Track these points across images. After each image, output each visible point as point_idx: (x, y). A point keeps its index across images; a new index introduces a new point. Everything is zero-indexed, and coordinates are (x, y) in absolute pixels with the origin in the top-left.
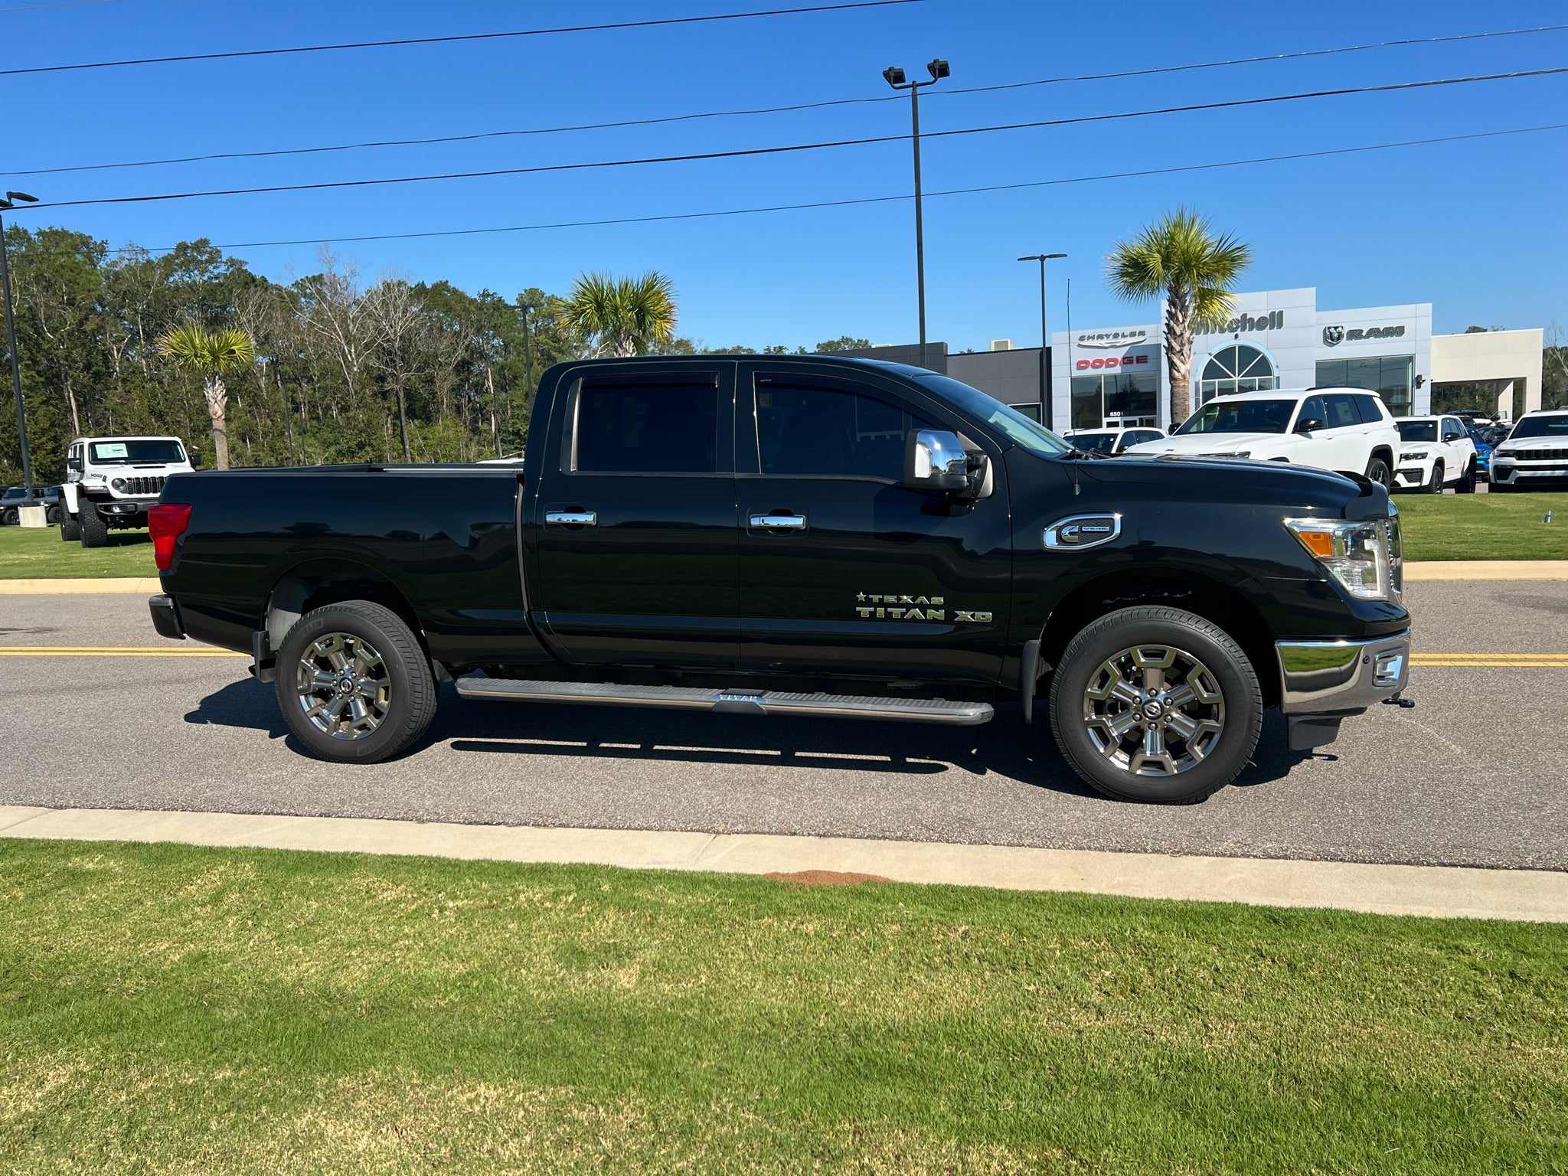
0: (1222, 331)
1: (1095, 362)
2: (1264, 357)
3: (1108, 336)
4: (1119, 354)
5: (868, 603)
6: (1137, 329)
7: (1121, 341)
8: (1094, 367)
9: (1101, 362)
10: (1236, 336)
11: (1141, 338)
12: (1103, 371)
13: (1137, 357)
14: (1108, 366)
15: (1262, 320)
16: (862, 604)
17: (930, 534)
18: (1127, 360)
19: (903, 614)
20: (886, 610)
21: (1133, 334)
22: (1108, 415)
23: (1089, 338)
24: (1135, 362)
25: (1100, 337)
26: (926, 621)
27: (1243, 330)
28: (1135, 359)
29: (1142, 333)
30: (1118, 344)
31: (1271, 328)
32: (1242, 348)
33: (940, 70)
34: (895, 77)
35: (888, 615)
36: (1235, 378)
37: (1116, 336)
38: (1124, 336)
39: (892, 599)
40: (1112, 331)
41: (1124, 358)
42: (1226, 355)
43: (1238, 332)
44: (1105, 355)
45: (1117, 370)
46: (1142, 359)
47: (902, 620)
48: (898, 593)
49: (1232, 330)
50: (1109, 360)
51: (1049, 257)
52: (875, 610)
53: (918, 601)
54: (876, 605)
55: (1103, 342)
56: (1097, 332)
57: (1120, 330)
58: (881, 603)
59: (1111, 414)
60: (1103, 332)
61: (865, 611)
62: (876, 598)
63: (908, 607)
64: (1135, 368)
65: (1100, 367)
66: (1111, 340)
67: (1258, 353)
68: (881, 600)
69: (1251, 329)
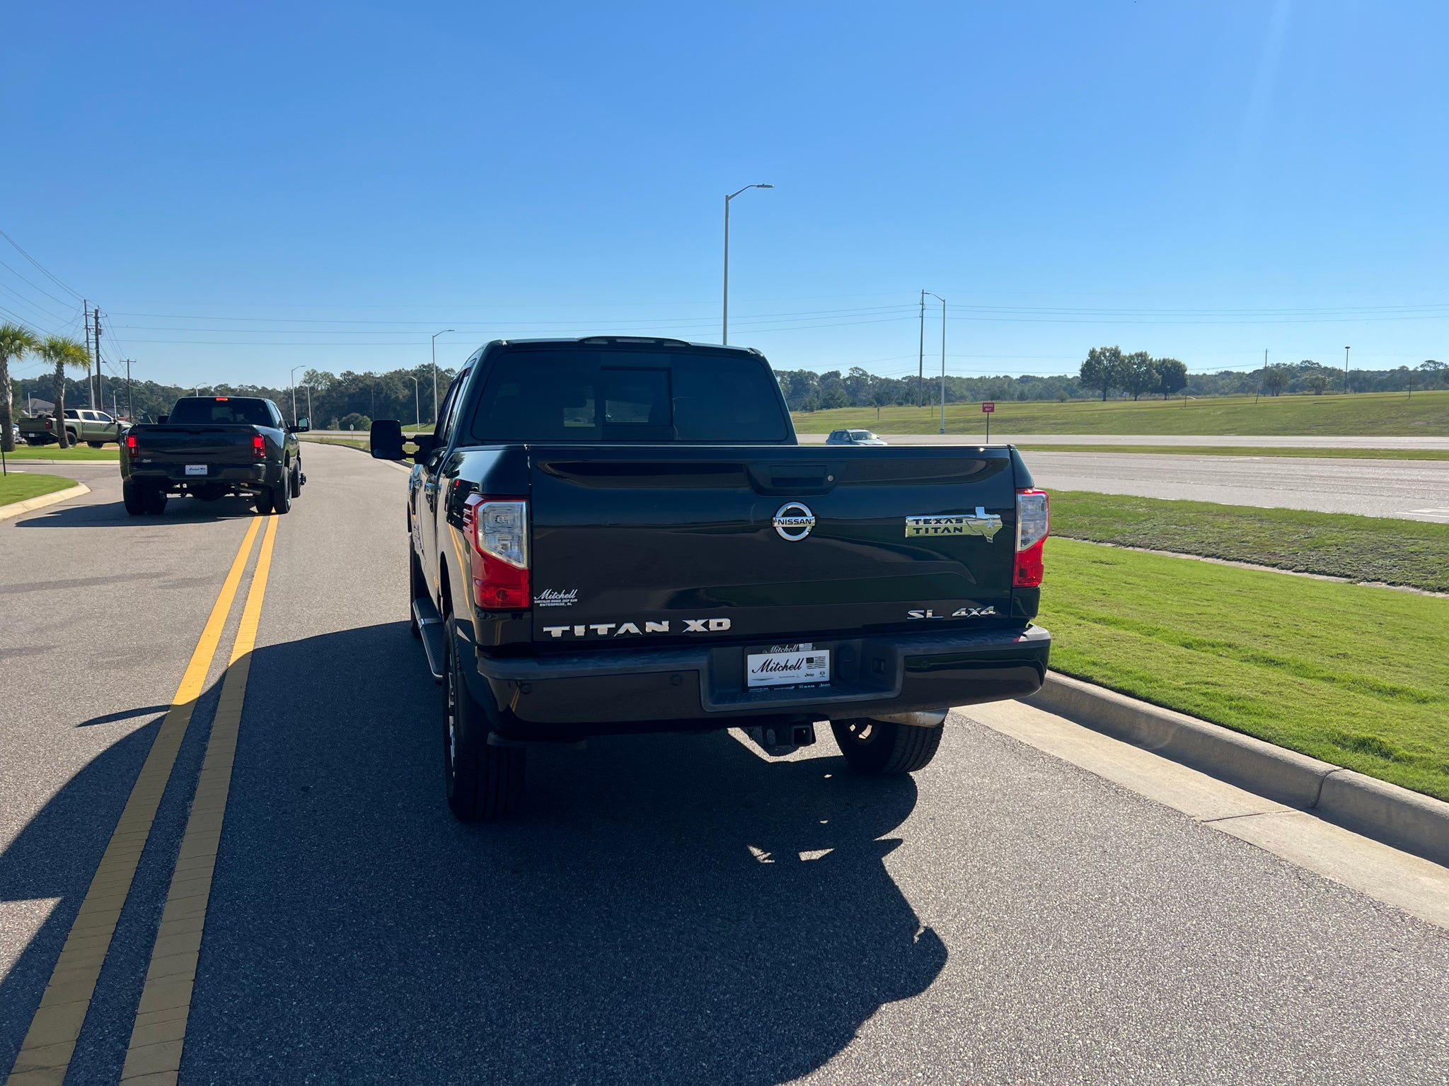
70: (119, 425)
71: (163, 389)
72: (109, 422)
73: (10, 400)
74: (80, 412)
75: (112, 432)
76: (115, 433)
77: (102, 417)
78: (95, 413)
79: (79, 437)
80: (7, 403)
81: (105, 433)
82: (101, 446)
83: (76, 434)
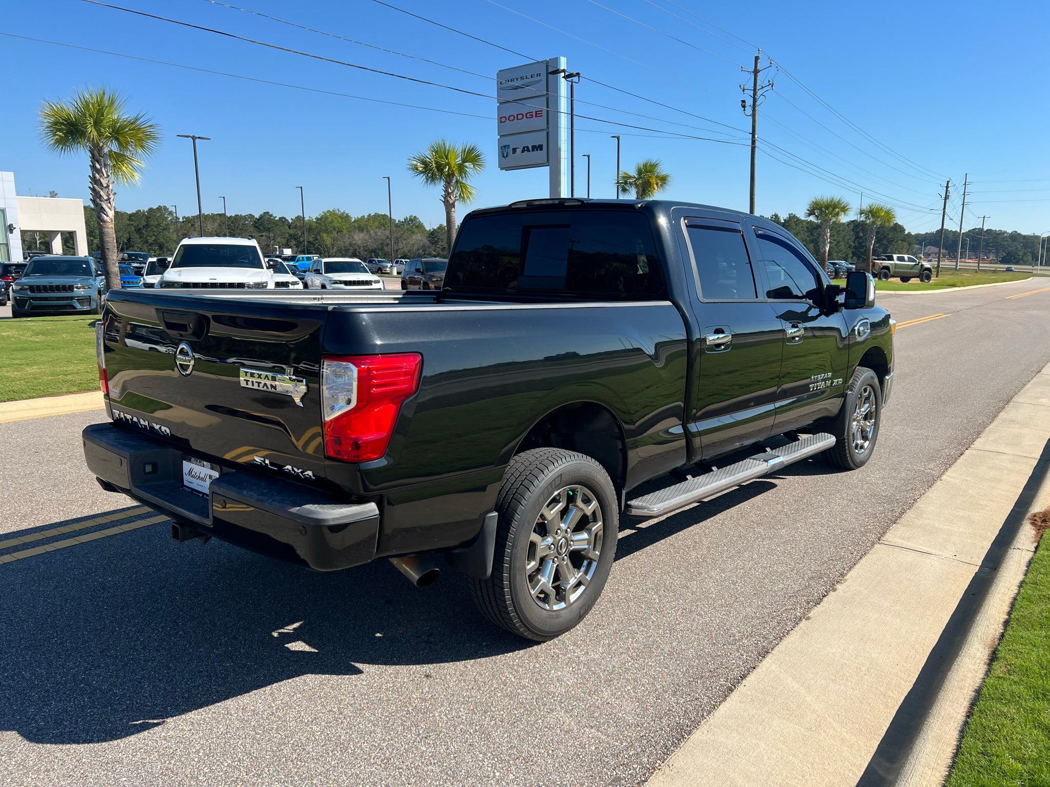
70: (922, 265)
71: (1025, 237)
72: (914, 263)
73: (827, 249)
74: (895, 256)
75: (916, 271)
76: (917, 271)
77: (910, 260)
78: (906, 257)
79: (891, 274)
80: (825, 251)
81: (912, 271)
82: (909, 280)
83: (889, 272)
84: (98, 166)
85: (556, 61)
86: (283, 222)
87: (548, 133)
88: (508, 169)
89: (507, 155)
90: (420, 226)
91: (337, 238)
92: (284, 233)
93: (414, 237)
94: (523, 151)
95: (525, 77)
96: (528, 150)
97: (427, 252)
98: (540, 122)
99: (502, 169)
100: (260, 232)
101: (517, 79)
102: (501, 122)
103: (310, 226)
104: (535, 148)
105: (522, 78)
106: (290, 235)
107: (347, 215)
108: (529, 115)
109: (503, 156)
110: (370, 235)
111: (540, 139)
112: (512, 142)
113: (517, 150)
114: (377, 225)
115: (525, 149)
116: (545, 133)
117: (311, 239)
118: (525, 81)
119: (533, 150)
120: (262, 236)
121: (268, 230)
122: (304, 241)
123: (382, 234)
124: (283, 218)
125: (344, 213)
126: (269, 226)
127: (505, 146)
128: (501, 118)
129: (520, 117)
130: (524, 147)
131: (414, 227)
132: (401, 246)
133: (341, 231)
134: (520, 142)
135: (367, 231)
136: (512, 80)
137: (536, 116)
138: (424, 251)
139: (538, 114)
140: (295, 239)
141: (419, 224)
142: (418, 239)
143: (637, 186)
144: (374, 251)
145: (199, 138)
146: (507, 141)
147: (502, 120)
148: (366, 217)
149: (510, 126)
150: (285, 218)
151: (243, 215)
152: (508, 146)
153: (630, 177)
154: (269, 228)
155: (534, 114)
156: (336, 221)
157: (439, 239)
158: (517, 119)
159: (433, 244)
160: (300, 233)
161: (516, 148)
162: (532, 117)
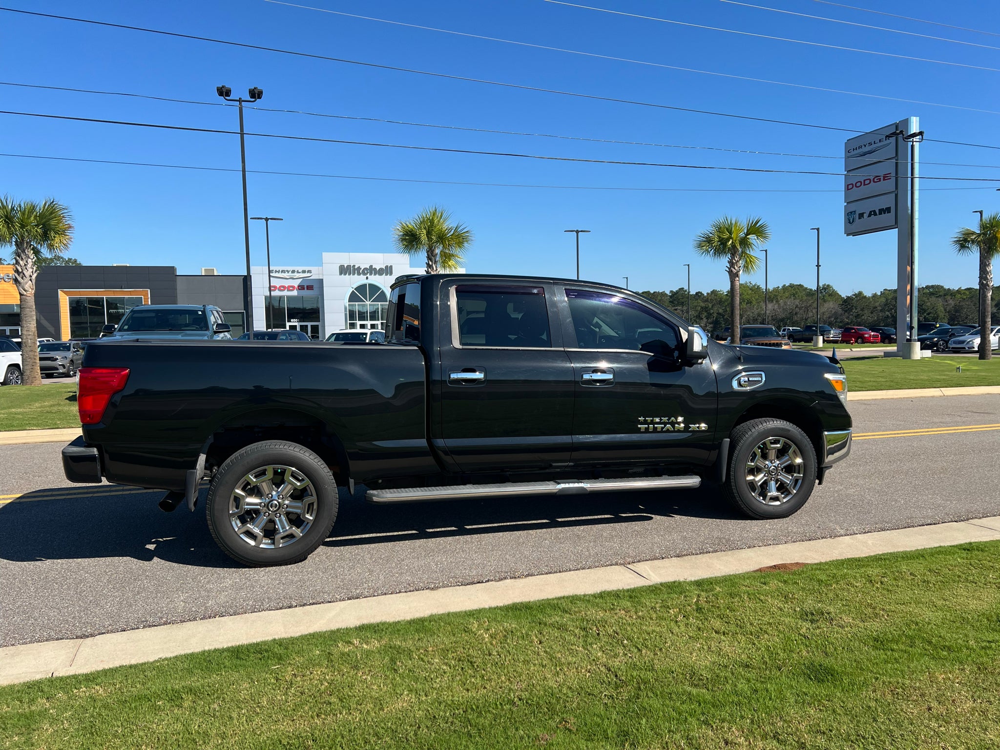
0: (359, 274)
1: (280, 287)
2: (383, 292)
3: (288, 272)
4: (296, 283)
5: (645, 422)
6: (307, 269)
7: (297, 275)
8: (280, 290)
9: (284, 287)
10: (367, 278)
11: (309, 275)
12: (286, 293)
13: (307, 286)
14: (289, 290)
15: (381, 269)
16: (642, 423)
17: (676, 384)
18: (301, 287)
19: (662, 428)
20: (654, 426)
21: (304, 272)
22: (289, 321)
23: (276, 271)
24: (306, 289)
25: (283, 271)
26: (674, 431)
27: (371, 274)
28: (305, 287)
29: (309, 271)
30: (295, 277)
31: (386, 275)
32: (370, 285)
33: (255, 94)
34: (224, 92)
35: (655, 429)
36: (367, 303)
37: (293, 272)
38: (298, 272)
39: (657, 420)
40: (291, 268)
41: (299, 286)
42: (361, 288)
43: (368, 275)
44: (287, 283)
45: (295, 293)
46: (310, 288)
47: (662, 431)
48: (660, 416)
49: (364, 274)
50: (289, 287)
51: (271, 219)
52: (648, 426)
53: (670, 421)
54: (648, 424)
55: (286, 275)
56: (281, 269)
57: (296, 269)
58: (652, 423)
59: (292, 320)
60: (285, 268)
61: (643, 427)
62: (649, 419)
63: (665, 424)
64: (306, 293)
65: (284, 290)
66: (290, 274)
67: (380, 289)
68: (652, 421)
69: (375, 275)
84: (431, 263)
85: (906, 122)
86: (699, 296)
87: (896, 196)
88: (855, 234)
89: (853, 221)
90: (834, 294)
91: (746, 308)
92: (696, 306)
93: (826, 305)
94: (870, 216)
95: (873, 143)
96: (875, 214)
97: (839, 320)
98: (889, 185)
99: (848, 235)
100: (674, 306)
101: (865, 146)
102: (848, 189)
103: (721, 299)
104: (882, 211)
105: (870, 144)
106: (702, 308)
107: (758, 286)
108: (877, 179)
109: (850, 222)
110: (779, 304)
111: (887, 201)
112: (859, 208)
113: (865, 215)
114: (787, 296)
115: (872, 213)
116: (894, 195)
117: (721, 311)
118: (874, 146)
119: (880, 214)
120: (676, 310)
121: (682, 304)
122: (713, 313)
123: (791, 303)
124: (699, 292)
125: (755, 285)
126: (683, 300)
127: (851, 213)
128: (848, 185)
129: (867, 182)
130: (871, 212)
131: (827, 295)
132: (810, 314)
133: (751, 302)
134: (866, 207)
135: (776, 302)
136: (860, 147)
137: (884, 180)
138: (836, 318)
139: (885, 177)
140: (706, 311)
141: (833, 292)
142: (830, 306)
143: (979, 243)
144: (782, 320)
145: (581, 231)
146: (853, 207)
147: (848, 188)
148: (781, 287)
149: (857, 193)
150: (701, 293)
151: (660, 292)
152: (855, 212)
153: (973, 233)
154: (683, 303)
155: (882, 178)
156: (745, 294)
157: (853, 306)
158: (864, 185)
159: (846, 311)
160: (710, 305)
161: (863, 213)
162: (880, 181)
